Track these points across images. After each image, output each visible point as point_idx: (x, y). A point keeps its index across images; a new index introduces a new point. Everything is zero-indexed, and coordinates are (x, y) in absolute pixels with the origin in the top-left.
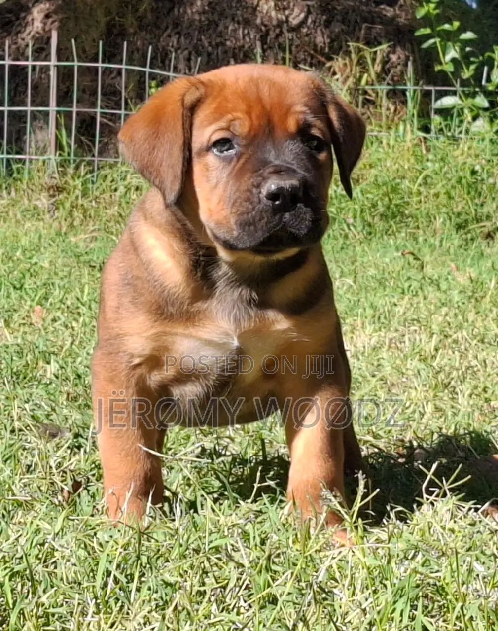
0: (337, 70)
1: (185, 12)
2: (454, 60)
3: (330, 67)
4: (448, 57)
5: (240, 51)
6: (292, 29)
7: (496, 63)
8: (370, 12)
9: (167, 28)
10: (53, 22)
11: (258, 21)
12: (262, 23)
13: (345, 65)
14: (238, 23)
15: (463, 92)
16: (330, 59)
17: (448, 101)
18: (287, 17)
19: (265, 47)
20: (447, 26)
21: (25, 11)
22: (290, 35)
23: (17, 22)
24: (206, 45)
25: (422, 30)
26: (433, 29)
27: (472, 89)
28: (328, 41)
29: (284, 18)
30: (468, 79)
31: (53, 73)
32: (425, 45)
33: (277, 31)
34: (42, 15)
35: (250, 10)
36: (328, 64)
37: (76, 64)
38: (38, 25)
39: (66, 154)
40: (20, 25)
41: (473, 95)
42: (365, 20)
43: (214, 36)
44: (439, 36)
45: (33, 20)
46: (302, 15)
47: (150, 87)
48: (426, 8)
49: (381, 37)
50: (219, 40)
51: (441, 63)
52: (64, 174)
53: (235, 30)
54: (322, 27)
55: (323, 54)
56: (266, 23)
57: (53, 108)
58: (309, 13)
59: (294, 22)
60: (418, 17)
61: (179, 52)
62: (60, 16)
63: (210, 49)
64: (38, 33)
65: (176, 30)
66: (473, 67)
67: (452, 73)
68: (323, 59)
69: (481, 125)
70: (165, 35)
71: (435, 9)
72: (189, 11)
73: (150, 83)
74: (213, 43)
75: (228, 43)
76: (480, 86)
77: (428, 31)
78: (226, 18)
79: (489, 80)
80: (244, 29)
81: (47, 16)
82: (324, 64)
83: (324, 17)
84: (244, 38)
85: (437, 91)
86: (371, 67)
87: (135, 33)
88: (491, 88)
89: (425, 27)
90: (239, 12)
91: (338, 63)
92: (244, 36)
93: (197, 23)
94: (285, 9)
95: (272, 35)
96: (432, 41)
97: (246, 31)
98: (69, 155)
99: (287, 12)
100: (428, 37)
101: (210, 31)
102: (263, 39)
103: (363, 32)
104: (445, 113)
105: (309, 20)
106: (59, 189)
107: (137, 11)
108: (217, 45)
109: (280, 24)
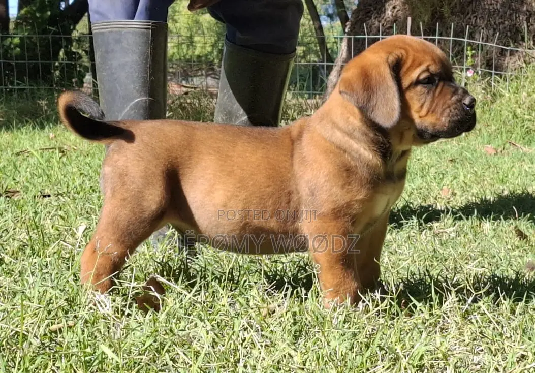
1: (480, 4)
5: (513, 27)
9: (468, 14)
10: (398, 11)
11: (525, 9)
12: (527, 10)
14: (513, 10)
19: (529, 24)
23: (376, 11)
24: (493, 23)
34: (391, 7)
37: (422, 37)
38: (388, 13)
43: (497, 18)
45: (385, 10)
47: (467, 51)
50: (501, 21)
53: (510, 15)
56: (530, 10)
61: (476, 28)
63: (495, 26)
64: (389, 18)
65: (474, 15)
70: (468, 17)
72: (482, 4)
73: (467, 48)
74: (497, 23)
75: (506, 22)
80: (516, 13)
81: (394, 8)
84: (516, 20)
87: (449, 17)
90: (513, 4)
92: (516, 18)
93: (487, 10)
95: (534, 17)
97: (517, 15)
101: (495, 15)
102: (528, 20)
107: (450, 3)
108: (500, 24)
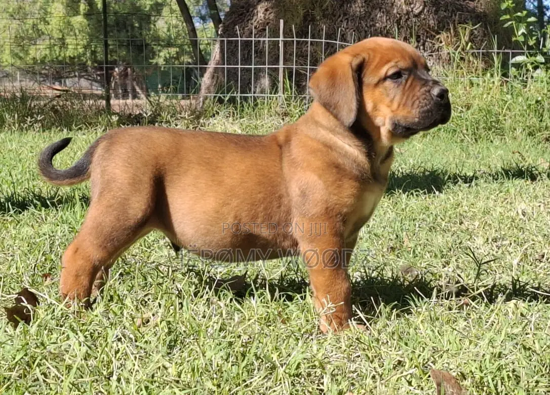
0: (443, 40)
1: (351, 7)
2: (523, 34)
3: (438, 38)
4: (520, 33)
5: (384, 29)
6: (415, 16)
7: (548, 36)
8: (461, 5)
9: (340, 16)
10: (270, 14)
11: (395, 11)
12: (397, 13)
13: (448, 37)
14: (383, 12)
15: (529, 53)
16: (439, 33)
17: (519, 59)
18: (412, 9)
19: (400, 27)
20: (519, 14)
21: (252, 7)
22: (414, 19)
23: (248, 14)
24: (364, 26)
25: (504, 16)
26: (510, 16)
27: (534, 51)
28: (436, 23)
29: (410, 10)
30: (532, 46)
31: (281, 45)
32: (506, 25)
33: (407, 17)
34: (263, 9)
35: (390, 5)
36: (437, 37)
37: (295, 39)
38: (261, 15)
39: (290, 93)
40: (250, 15)
41: (535, 55)
42: (458, 10)
43: (369, 21)
44: (515, 20)
45: (257, 12)
46: (421, 7)
48: (507, 3)
49: (468, 20)
50: (371, 23)
51: (516, 37)
52: (289, 105)
53: (381, 17)
54: (433, 14)
55: (434, 31)
56: (400, 12)
57: (281, 66)
58: (425, 6)
59: (417, 12)
60: (503, 9)
61: (347, 30)
62: (276, 10)
63: (366, 28)
64: (261, 20)
65: (346, 17)
66: (534, 38)
67: (522, 42)
68: (434, 34)
69: (540, 73)
70: (339, 20)
71: (512, 4)
72: (354, 6)
74: (368, 25)
75: (377, 25)
76: (539, 50)
77: (508, 17)
78: (376, 9)
79: (544, 46)
80: (387, 16)
81: (266, 10)
82: (435, 36)
83: (434, 8)
84: (386, 22)
85: (513, 53)
86: (462, 37)
87: (321, 19)
88: (545, 50)
89: (506, 14)
90: (383, 6)
91: (443, 36)
92: (387, 20)
93: (358, 13)
94: (410, 4)
95: (403, 19)
96: (510, 23)
97: (388, 18)
98: (291, 94)
99: (412, 6)
100: (508, 20)
101: (366, 18)
102: (398, 22)
103: (457, 17)
104: (518, 66)
105: (426, 10)
106: (286, 114)
107: (322, 6)
108: (371, 26)
109: (408, 13)
